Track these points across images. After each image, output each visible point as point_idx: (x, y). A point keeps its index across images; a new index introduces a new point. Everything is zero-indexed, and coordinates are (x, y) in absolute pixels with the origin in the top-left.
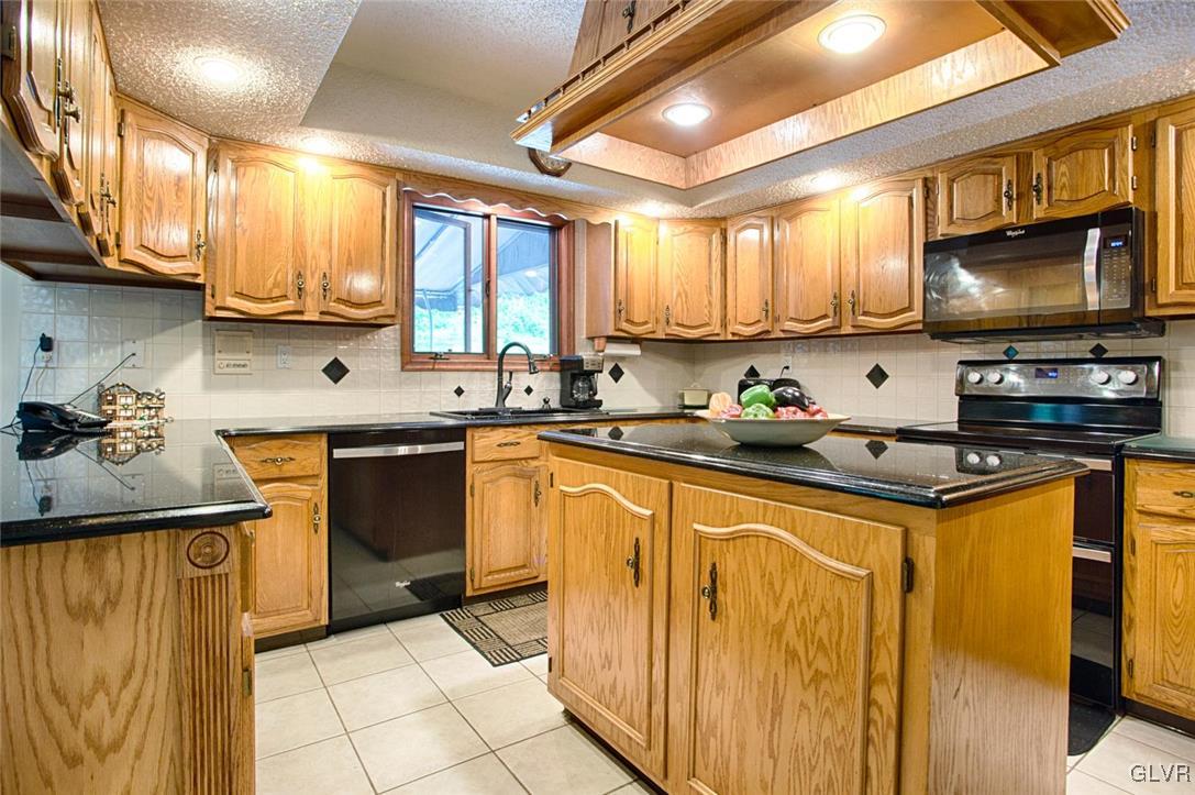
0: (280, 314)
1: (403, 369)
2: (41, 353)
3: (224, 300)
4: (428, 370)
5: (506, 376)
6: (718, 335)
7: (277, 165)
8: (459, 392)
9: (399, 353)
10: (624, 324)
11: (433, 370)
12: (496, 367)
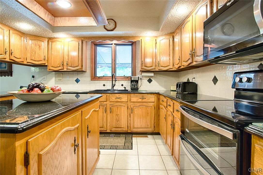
0: (59, 70)
1: (91, 80)
2: (32, 78)
3: (50, 68)
4: (97, 80)
5: (114, 82)
6: (172, 68)
7: (58, 41)
8: (104, 85)
9: (90, 77)
10: (144, 67)
11: (98, 80)
12: (111, 79)
